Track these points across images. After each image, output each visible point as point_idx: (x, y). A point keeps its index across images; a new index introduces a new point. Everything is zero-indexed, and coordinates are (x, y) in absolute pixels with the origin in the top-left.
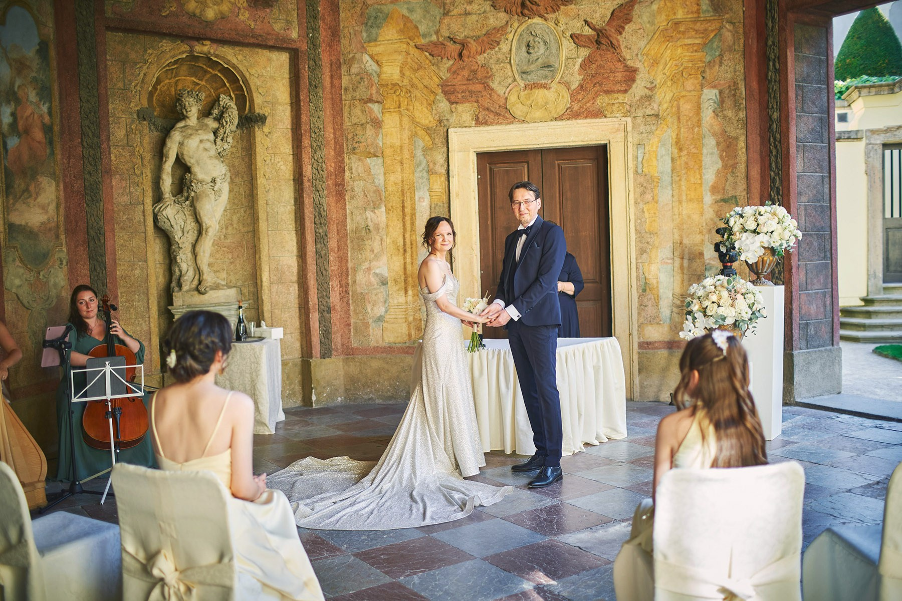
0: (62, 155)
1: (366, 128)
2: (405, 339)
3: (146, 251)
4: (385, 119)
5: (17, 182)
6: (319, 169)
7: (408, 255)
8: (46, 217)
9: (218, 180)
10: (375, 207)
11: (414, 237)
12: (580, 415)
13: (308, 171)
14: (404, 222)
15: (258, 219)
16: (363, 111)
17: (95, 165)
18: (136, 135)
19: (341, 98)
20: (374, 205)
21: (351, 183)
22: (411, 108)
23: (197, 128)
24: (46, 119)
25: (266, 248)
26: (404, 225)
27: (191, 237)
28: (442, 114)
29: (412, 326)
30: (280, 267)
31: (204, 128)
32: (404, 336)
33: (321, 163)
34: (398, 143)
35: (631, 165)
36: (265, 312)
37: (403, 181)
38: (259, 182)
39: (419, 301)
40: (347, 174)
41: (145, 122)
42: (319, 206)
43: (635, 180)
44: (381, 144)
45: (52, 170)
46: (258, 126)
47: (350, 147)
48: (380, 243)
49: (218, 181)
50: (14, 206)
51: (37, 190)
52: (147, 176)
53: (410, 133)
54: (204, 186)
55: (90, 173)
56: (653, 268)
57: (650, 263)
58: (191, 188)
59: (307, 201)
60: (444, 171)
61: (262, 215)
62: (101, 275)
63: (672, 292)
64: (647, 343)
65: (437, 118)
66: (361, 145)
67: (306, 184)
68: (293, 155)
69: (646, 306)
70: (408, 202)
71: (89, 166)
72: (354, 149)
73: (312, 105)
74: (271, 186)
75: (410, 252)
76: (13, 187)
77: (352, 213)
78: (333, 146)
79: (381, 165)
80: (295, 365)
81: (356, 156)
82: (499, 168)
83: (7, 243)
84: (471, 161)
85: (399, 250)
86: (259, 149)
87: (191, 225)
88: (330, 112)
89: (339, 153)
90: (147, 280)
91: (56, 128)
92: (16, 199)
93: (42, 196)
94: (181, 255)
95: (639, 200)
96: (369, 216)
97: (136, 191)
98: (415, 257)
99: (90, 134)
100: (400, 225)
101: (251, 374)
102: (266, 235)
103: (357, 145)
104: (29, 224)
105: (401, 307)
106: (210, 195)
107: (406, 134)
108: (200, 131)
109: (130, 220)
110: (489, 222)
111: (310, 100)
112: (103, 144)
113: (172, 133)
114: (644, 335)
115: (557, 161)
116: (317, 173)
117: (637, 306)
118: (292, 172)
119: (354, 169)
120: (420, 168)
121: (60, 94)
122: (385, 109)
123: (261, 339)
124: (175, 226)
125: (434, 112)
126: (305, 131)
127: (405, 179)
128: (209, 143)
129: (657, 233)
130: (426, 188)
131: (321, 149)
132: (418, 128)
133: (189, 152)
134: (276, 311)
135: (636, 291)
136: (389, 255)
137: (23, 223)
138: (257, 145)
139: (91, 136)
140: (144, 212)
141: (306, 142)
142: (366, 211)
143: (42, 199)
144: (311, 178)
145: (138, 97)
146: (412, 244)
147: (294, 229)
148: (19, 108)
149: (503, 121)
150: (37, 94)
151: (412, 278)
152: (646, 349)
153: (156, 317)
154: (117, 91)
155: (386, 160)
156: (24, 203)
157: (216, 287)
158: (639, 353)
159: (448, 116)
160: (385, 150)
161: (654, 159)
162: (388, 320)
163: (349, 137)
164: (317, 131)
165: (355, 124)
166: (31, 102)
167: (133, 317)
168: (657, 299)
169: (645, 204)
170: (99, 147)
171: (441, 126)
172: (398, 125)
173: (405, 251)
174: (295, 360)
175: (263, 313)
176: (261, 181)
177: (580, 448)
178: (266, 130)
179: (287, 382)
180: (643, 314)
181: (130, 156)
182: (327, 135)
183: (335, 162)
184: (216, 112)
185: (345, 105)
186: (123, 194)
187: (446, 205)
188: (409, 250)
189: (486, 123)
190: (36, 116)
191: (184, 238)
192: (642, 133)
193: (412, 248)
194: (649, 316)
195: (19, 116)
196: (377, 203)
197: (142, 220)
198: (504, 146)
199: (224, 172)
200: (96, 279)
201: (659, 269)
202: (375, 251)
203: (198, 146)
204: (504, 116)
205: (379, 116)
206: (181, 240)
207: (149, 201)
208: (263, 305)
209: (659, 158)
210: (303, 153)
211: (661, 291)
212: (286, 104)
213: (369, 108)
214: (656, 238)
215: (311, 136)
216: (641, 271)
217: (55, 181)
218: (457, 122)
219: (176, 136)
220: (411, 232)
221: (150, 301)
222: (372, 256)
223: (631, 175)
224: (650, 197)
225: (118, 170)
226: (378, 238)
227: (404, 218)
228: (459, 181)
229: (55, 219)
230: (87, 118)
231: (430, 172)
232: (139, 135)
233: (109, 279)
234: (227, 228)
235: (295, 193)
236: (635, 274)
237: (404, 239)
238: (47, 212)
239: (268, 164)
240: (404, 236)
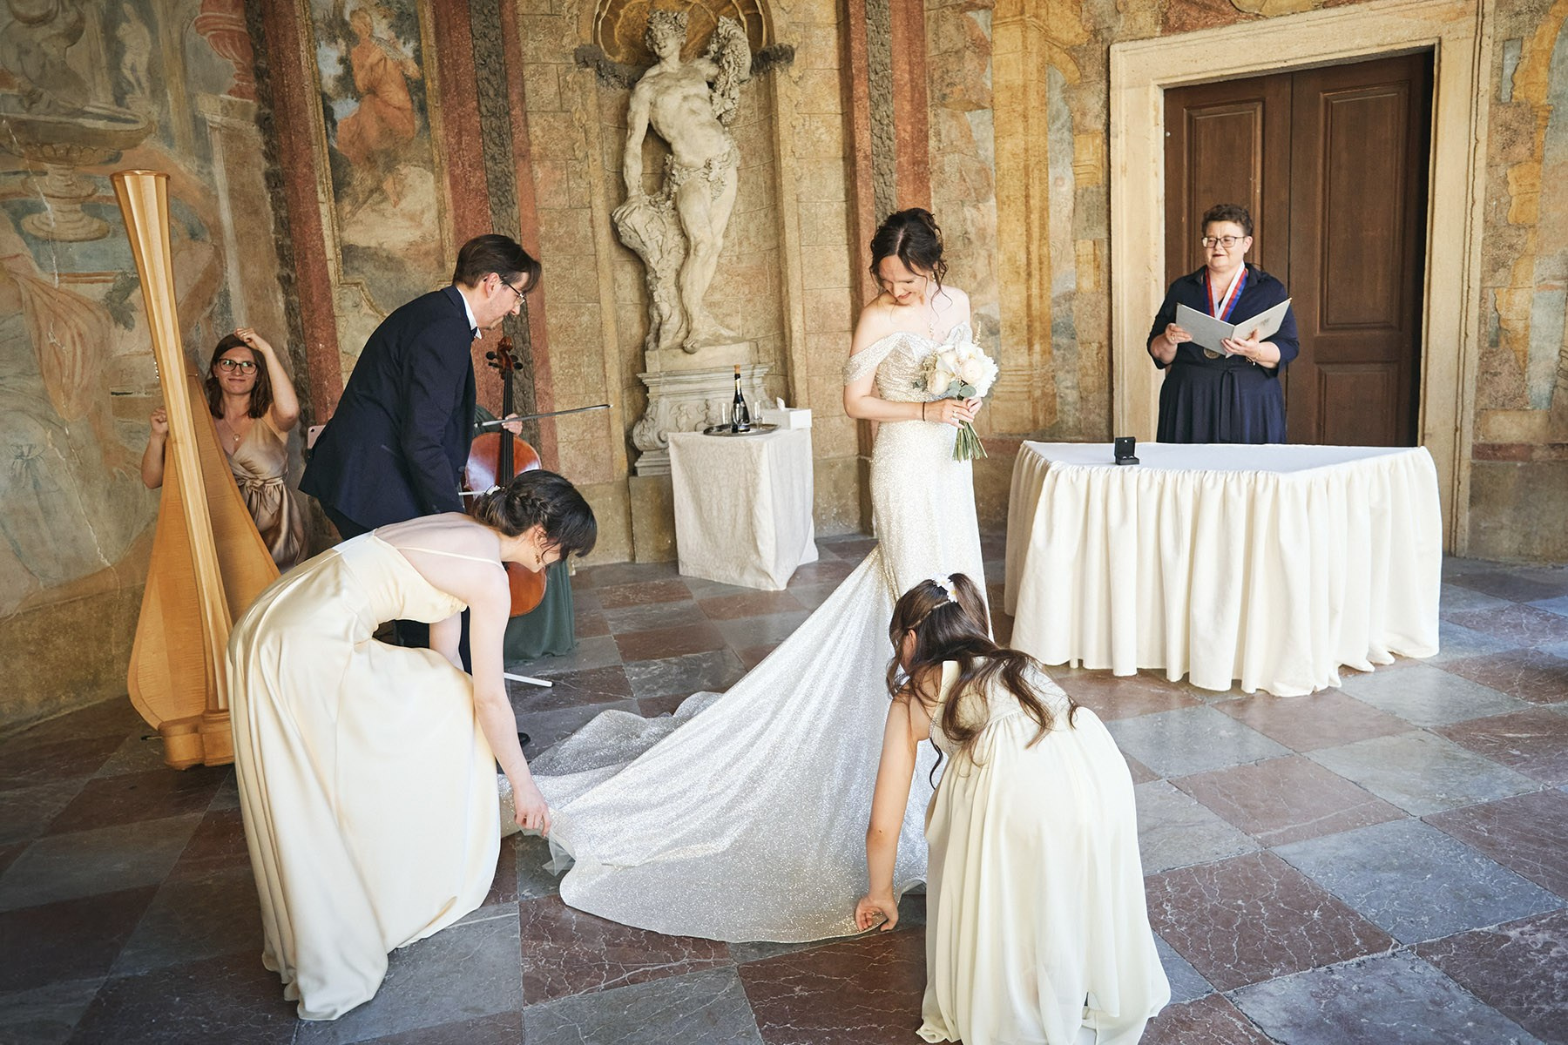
0: (446, 128)
1: (963, 57)
2: (1028, 428)
3: (598, 286)
4: (996, 37)
5: (358, 175)
6: (884, 137)
7: (1035, 282)
8: (418, 233)
9: (716, 162)
10: (980, 199)
11: (1045, 249)
12: (1333, 612)
13: (864, 140)
14: (1028, 224)
15: (783, 227)
16: (959, 27)
17: (503, 145)
18: (574, 91)
19: (922, 7)
20: (977, 195)
21: (939, 158)
22: (1043, 12)
23: (679, 76)
24: (411, 69)
25: (798, 276)
26: (1028, 230)
27: (674, 260)
28: (1099, 19)
29: (1039, 406)
30: (821, 307)
31: (691, 75)
32: (1026, 422)
33: (888, 125)
34: (1018, 80)
35: (1485, 85)
36: (796, 381)
37: (1026, 150)
38: (783, 165)
39: (1052, 363)
40: (932, 143)
41: (588, 70)
42: (883, 200)
43: (1492, 116)
44: (989, 84)
45: (426, 155)
46: (780, 67)
47: (937, 94)
48: (987, 262)
49: (715, 164)
50: (354, 215)
51: (399, 189)
52: (595, 160)
53: (1040, 60)
54: (693, 174)
55: (493, 158)
56: (1520, 298)
57: (1513, 287)
58: (673, 178)
59: (862, 193)
60: (1100, 127)
61: (790, 221)
62: (519, 325)
63: (1558, 345)
64: (1493, 447)
65: (1089, 26)
66: (955, 89)
67: (862, 163)
68: (842, 114)
69: (1495, 375)
70: (1037, 188)
71: (492, 146)
72: (944, 96)
73: (871, 22)
74: (805, 171)
75: (1038, 276)
76: (349, 184)
77: (941, 211)
78: (908, 95)
79: (989, 123)
80: (847, 467)
81: (946, 110)
82: (1205, 116)
83: (342, 278)
84: (1152, 103)
85: (1019, 274)
86: (783, 107)
87: (674, 239)
88: (903, 33)
89: (919, 106)
90: (601, 331)
91: (432, 85)
92: (357, 205)
93: (408, 199)
94: (660, 290)
95: (1498, 160)
96: (968, 215)
97: (579, 186)
98: (1046, 285)
99: (491, 93)
100: (1021, 230)
101: (747, 489)
102: (798, 253)
103: (948, 91)
104: (385, 246)
105: (1020, 373)
106: (703, 190)
107: (1034, 62)
108: (683, 82)
109: (571, 235)
110: (1184, 219)
111: (867, 13)
112: (514, 108)
113: (638, 86)
114: (1488, 431)
115: (1324, 92)
116: (880, 143)
117: (1476, 374)
118: (841, 146)
119: (943, 133)
120: (1058, 124)
121: (437, 26)
122: (997, 19)
123: (770, 428)
124: (648, 243)
125: (1085, 15)
126: (859, 70)
127: (1030, 146)
128: (699, 100)
129: (1534, 226)
130: (1068, 160)
131: (886, 101)
132: (1055, 49)
133: (665, 117)
134: (816, 379)
135: (1475, 345)
136: (1002, 283)
137: (373, 244)
138: (780, 100)
139: (492, 96)
140: (592, 221)
141: (860, 90)
142: (963, 206)
143: (409, 203)
144: (869, 152)
145: (575, 26)
146: (1041, 263)
147: (846, 242)
148: (354, 50)
149: (1215, 20)
150: (391, 26)
151: (1041, 323)
152: (1488, 458)
153: (618, 390)
154: (539, 18)
155: (998, 113)
156: (373, 211)
157: (716, 341)
158: (1473, 466)
159: (1110, 22)
160: (997, 95)
161: (1542, 69)
162: (999, 394)
163: (936, 77)
164: (879, 68)
165: (946, 52)
166: (379, 40)
167: (581, 391)
168: (1524, 360)
169: (1513, 166)
170: (508, 113)
171: (1097, 42)
172: (1020, 47)
173: (1029, 275)
174: (848, 459)
175: (793, 382)
176: (787, 162)
177: (1330, 680)
178: (795, 72)
179: (835, 495)
180: (1488, 390)
181: (566, 127)
182: (897, 75)
183: (912, 124)
184: (714, 47)
185: (929, 18)
186: (557, 192)
187: (1103, 190)
188: (1036, 273)
189: (1182, 28)
190: (390, 63)
191: (663, 264)
192: (1518, 14)
193: (1041, 269)
194: (1500, 394)
195: (355, 63)
196: (983, 191)
197: (590, 234)
198: (1217, 70)
199: (727, 149)
200: (512, 331)
201: (1532, 301)
202: (979, 277)
203: (680, 107)
204: (1219, 11)
205: (987, 33)
206: (660, 266)
207: (600, 203)
208: (793, 370)
209: (1554, 65)
210: (856, 108)
211: (1534, 344)
212: (829, 25)
213: (969, 19)
214: (1530, 235)
215: (869, 79)
216: (1490, 305)
217: (433, 172)
218: (1127, 32)
219: (644, 91)
220: (1040, 240)
221: (607, 366)
222: (974, 285)
223: (1484, 107)
224: (1524, 150)
225: (548, 153)
226: (984, 253)
227: (1028, 217)
228: (1127, 145)
229: (438, 237)
230: (485, 65)
231: (1076, 129)
232: (579, 92)
233: (534, 332)
234: (740, 244)
235: (846, 180)
236: (1477, 310)
237: (1028, 253)
238: (421, 225)
239: (799, 133)
240: (1028, 248)
